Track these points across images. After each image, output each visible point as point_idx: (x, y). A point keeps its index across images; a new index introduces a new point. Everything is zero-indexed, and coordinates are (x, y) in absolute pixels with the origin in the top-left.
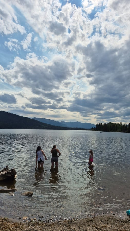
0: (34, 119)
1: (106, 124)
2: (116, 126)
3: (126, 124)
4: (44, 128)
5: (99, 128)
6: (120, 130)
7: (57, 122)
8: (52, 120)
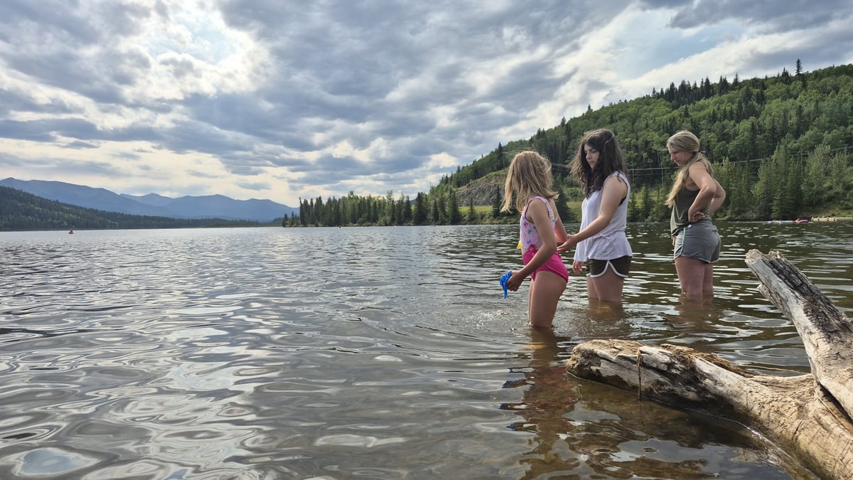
0: (6, 185)
1: (334, 200)
2: (372, 204)
3: (408, 197)
4: (65, 223)
5: (312, 215)
6: (388, 218)
7: (125, 199)
8: (101, 191)
